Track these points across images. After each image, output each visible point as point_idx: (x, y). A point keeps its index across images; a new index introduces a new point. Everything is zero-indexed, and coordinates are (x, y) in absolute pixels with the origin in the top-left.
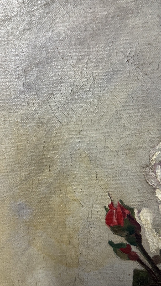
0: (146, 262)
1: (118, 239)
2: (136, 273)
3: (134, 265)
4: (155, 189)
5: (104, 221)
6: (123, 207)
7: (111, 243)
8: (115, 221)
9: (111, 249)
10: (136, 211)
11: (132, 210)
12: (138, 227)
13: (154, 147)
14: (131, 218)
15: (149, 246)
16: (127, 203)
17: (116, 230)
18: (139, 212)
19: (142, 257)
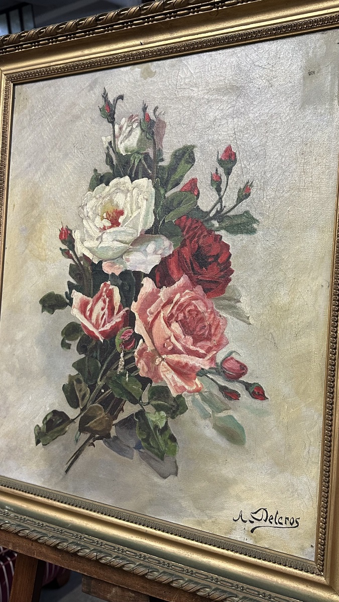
0: (76, 260)
1: (64, 247)
2: (71, 265)
3: (70, 261)
4: (83, 219)
5: (58, 237)
6: (67, 229)
7: (61, 249)
8: (63, 237)
9: (60, 252)
10: (73, 231)
11: (71, 231)
12: (74, 240)
13: (84, 195)
14: (71, 235)
15: (78, 251)
16: (70, 227)
17: (64, 242)
18: (75, 232)
19: (74, 257)
